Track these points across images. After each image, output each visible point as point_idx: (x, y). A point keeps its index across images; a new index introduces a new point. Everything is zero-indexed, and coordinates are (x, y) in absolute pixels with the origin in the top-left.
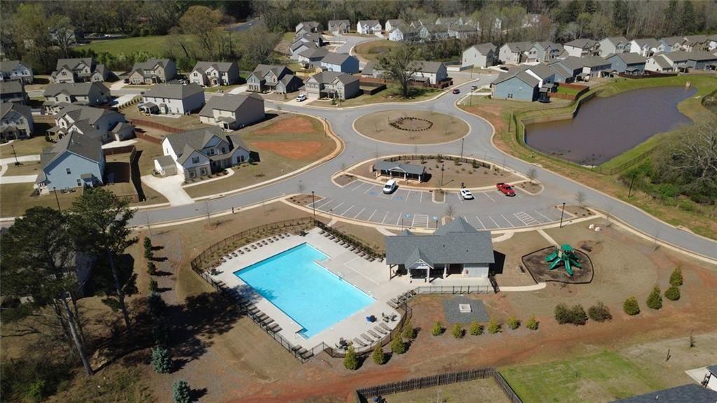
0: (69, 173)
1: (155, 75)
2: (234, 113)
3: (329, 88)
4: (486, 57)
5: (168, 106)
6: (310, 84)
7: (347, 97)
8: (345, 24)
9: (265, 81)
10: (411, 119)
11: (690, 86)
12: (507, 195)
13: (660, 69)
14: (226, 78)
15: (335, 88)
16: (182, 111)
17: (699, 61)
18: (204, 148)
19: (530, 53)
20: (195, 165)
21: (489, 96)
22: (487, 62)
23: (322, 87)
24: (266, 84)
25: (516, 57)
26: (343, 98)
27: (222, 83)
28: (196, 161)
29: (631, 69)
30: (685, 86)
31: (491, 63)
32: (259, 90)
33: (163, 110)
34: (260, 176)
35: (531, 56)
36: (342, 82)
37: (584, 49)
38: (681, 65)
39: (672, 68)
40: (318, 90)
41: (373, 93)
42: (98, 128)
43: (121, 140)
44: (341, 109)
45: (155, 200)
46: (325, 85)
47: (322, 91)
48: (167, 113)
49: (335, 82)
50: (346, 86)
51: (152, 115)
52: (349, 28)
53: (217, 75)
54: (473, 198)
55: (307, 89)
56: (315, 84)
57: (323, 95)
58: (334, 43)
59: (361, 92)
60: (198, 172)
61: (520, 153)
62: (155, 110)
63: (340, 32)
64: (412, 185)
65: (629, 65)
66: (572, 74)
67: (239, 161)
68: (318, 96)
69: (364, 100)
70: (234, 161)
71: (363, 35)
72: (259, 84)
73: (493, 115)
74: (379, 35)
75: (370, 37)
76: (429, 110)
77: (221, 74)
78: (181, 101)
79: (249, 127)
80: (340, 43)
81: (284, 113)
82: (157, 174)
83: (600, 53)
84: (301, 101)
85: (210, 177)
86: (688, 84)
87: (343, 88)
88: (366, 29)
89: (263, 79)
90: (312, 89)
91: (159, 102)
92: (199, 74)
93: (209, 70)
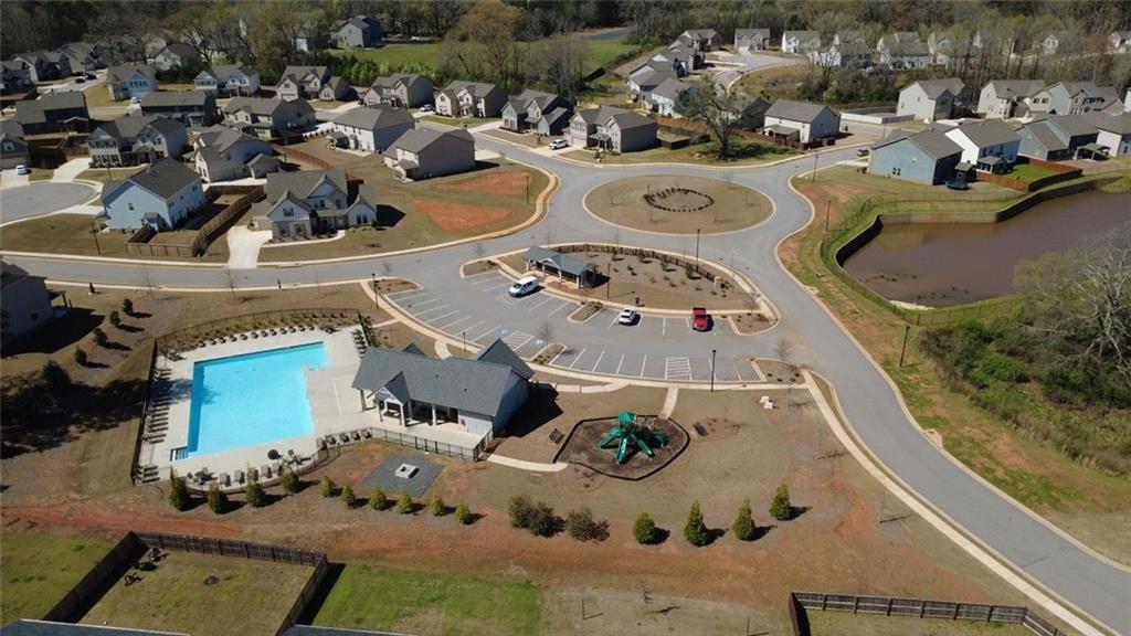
0: (132, 209)
1: (394, 96)
2: (417, 157)
3: (601, 132)
4: (934, 102)
5: (359, 139)
6: (577, 123)
7: (625, 150)
8: (761, 35)
9: (527, 115)
10: (687, 191)
14: (481, 106)
15: (609, 133)
16: (373, 148)
18: (309, 197)
19: (1035, 101)
20: (290, 218)
21: (864, 170)
22: (936, 112)
23: (592, 130)
24: (527, 120)
25: (1004, 106)
26: (618, 150)
27: (476, 113)
28: (289, 213)
31: (945, 114)
32: (516, 127)
33: (352, 145)
34: (373, 246)
36: (620, 126)
40: (585, 134)
41: (675, 146)
42: (229, 158)
43: (257, 178)
45: (215, 257)
46: (596, 128)
47: (591, 136)
48: (356, 148)
49: (610, 123)
50: (623, 132)
51: (338, 149)
52: (767, 42)
53: (470, 102)
55: (572, 131)
56: (581, 124)
57: (592, 143)
58: (724, 65)
59: (658, 144)
60: (292, 229)
61: (804, 267)
62: (343, 143)
63: (751, 48)
64: (565, 289)
66: (1066, 143)
67: (359, 222)
68: (584, 143)
69: (650, 157)
70: (353, 221)
71: (788, 55)
72: (515, 119)
73: (835, 199)
75: (796, 57)
77: (476, 101)
78: (371, 133)
79: (439, 178)
80: (733, 66)
81: (511, 164)
84: (556, 148)
85: (294, 239)
87: (619, 134)
88: (793, 44)
89: (522, 112)
90: (578, 133)
91: (349, 132)
92: (446, 98)
93: (461, 94)
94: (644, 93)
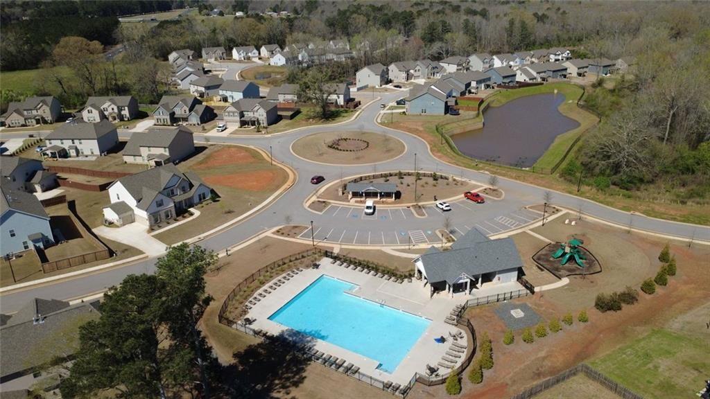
0: (13, 235)
1: (38, 115)
2: (167, 149)
3: (249, 115)
4: (379, 77)
5: (79, 148)
6: (229, 113)
7: (270, 124)
8: (220, 51)
9: (174, 113)
10: (345, 140)
11: (557, 93)
12: (479, 203)
13: (527, 79)
14: (126, 112)
15: (256, 115)
16: (97, 152)
17: (554, 71)
18: (164, 189)
19: (416, 71)
20: (160, 208)
21: (404, 112)
23: (242, 115)
24: (175, 116)
26: (265, 125)
27: (121, 118)
28: (160, 204)
29: (507, 81)
30: (553, 92)
31: (383, 82)
32: (169, 123)
33: (73, 153)
35: (416, 74)
36: (263, 108)
37: (458, 65)
38: (542, 75)
39: (535, 78)
40: (238, 119)
41: (292, 117)
42: (14, 180)
43: (44, 191)
44: (269, 135)
45: (126, 253)
46: (244, 113)
47: (242, 119)
48: (78, 155)
49: (256, 109)
50: (267, 113)
51: (60, 159)
52: (225, 55)
53: (116, 110)
54: (450, 210)
55: (225, 118)
56: (234, 113)
57: (243, 123)
58: (216, 71)
59: (280, 118)
60: (163, 216)
61: (463, 163)
62: (64, 154)
63: (216, 59)
65: (504, 77)
66: (463, 88)
67: (200, 199)
68: (238, 124)
69: (286, 125)
70: (196, 200)
71: (240, 61)
72: (168, 117)
73: (417, 130)
74: (256, 60)
75: (246, 63)
76: (358, 130)
77: (120, 109)
78: (96, 141)
79: (183, 163)
80: (221, 70)
81: (212, 145)
82: (111, 224)
83: (471, 68)
84: (222, 131)
85: (176, 220)
86: (556, 91)
87: (265, 115)
88: (242, 55)
89: (171, 112)
90: (231, 118)
91: (67, 144)
92: (94, 111)
93: (105, 106)
94: (207, 91)
